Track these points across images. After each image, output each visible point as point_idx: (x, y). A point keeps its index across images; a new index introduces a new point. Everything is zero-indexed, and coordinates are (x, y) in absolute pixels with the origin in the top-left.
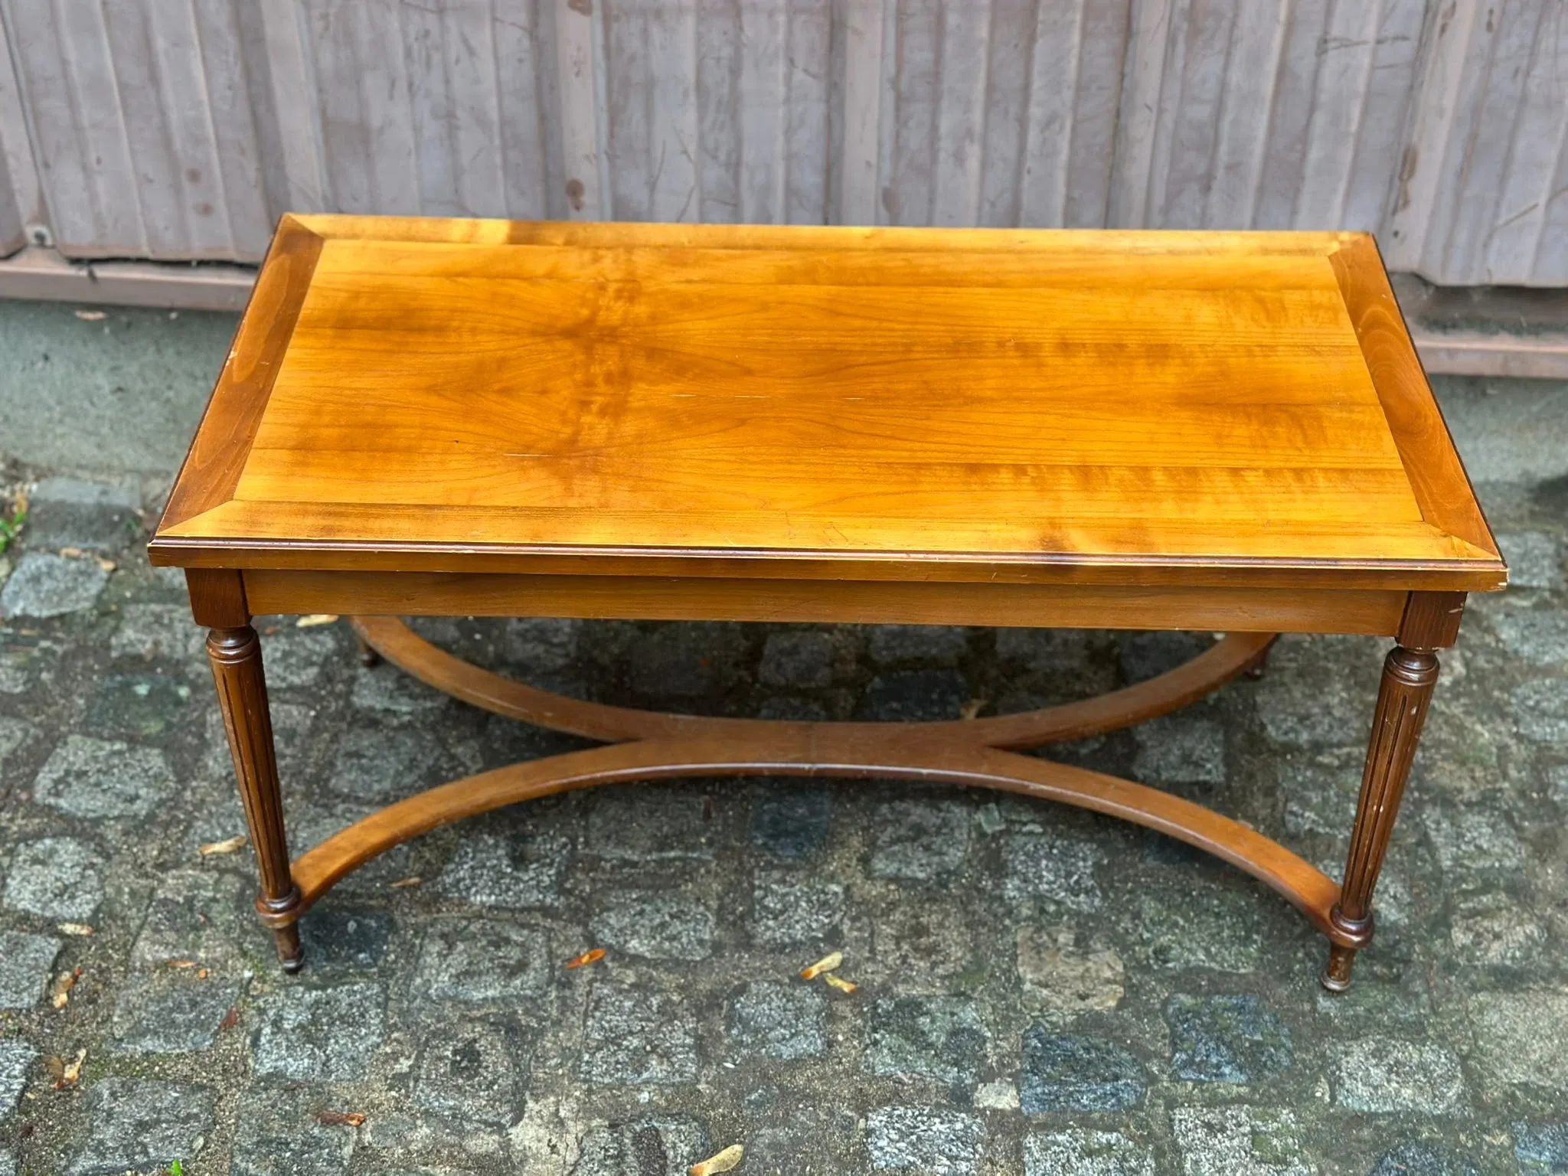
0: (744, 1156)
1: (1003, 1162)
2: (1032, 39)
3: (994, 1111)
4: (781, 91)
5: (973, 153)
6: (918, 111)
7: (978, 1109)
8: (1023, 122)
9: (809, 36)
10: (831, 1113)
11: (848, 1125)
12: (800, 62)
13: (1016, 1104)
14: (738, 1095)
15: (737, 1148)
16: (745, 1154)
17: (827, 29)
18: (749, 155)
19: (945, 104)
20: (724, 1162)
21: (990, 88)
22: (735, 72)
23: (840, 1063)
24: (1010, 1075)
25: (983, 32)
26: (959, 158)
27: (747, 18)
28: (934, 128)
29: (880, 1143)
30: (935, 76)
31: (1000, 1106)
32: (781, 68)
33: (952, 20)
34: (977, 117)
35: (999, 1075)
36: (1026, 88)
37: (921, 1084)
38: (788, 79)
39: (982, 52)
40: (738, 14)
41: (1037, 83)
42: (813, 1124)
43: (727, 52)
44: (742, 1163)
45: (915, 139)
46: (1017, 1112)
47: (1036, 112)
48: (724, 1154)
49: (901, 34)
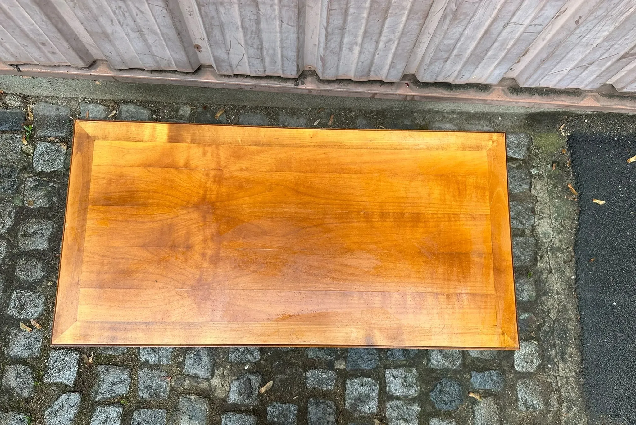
0: (273, 385)
1: (340, 386)
2: (385, 19)
3: (339, 369)
4: (278, 29)
5: (357, 49)
6: (336, 38)
7: (335, 369)
8: (377, 42)
9: (290, 14)
10: (296, 370)
11: (301, 375)
12: (285, 21)
13: (345, 367)
14: (271, 363)
15: (272, 382)
16: (274, 384)
17: (297, 12)
18: (266, 45)
19: (346, 35)
20: (267, 387)
21: (365, 32)
22: (258, 23)
23: (299, 353)
24: (344, 358)
25: (365, 15)
26: (351, 50)
27: (261, 6)
28: (341, 42)
29: (309, 382)
30: (343, 28)
31: (341, 368)
32: (278, 23)
33: (351, 11)
34: (359, 39)
35: (341, 357)
36: (380, 33)
37: (320, 361)
38: (281, 26)
39: (364, 21)
40: (257, 5)
41: (385, 30)
42: (291, 373)
43: (253, 17)
44: (273, 387)
45: (334, 45)
46: (345, 370)
47: (383, 38)
48: (268, 384)
49: (329, 15)
